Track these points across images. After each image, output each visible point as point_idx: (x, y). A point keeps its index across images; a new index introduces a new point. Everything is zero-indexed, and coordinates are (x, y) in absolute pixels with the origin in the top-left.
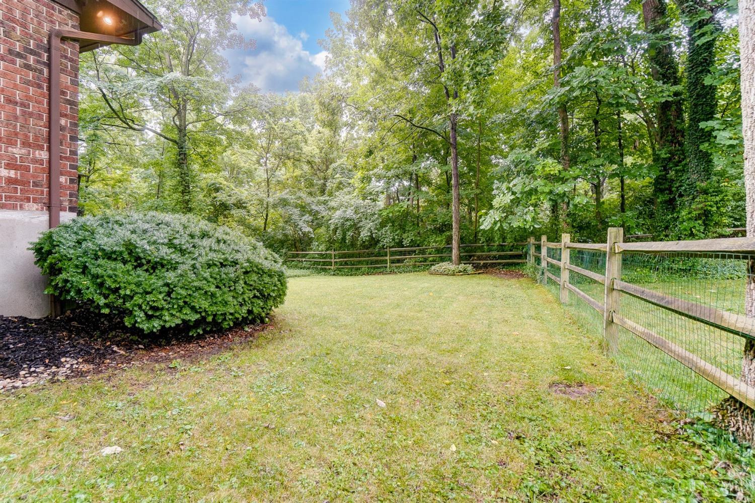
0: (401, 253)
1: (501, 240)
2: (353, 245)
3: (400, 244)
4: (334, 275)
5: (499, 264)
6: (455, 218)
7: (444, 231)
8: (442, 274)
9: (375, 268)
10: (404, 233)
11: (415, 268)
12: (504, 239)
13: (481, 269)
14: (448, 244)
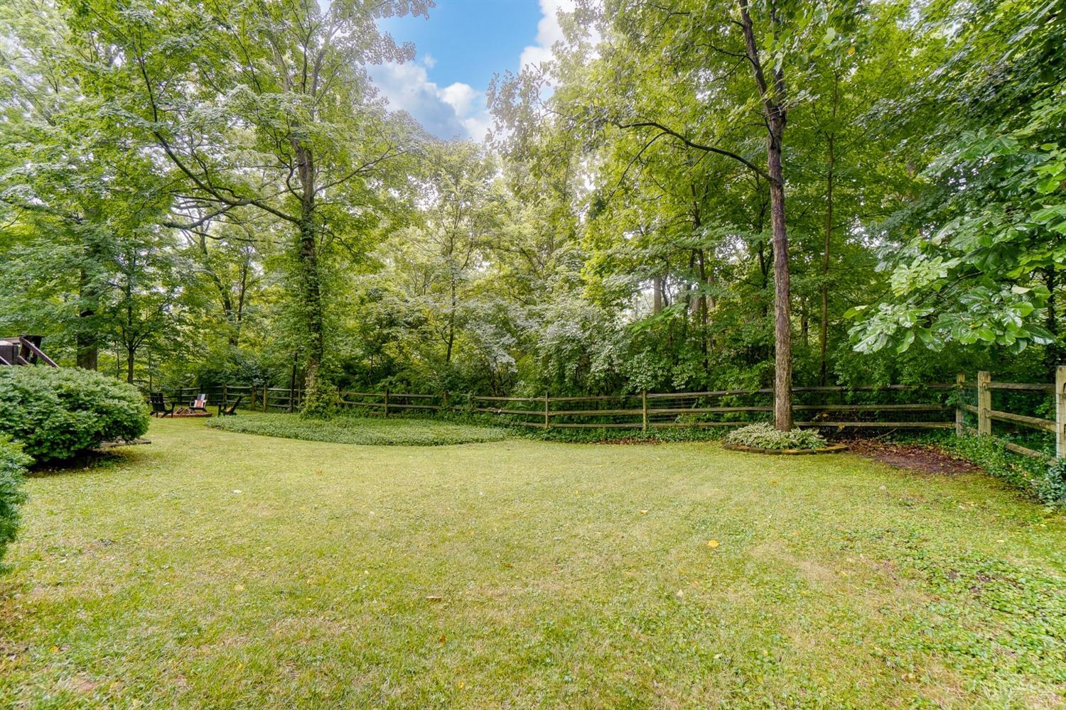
0: (672, 403)
1: (887, 378)
2: (578, 385)
3: (667, 385)
4: (547, 439)
5: (884, 430)
6: (781, 331)
7: (756, 361)
8: (751, 449)
9: (620, 430)
10: (676, 364)
11: (698, 433)
12: (895, 375)
13: (838, 439)
14: (765, 386)
